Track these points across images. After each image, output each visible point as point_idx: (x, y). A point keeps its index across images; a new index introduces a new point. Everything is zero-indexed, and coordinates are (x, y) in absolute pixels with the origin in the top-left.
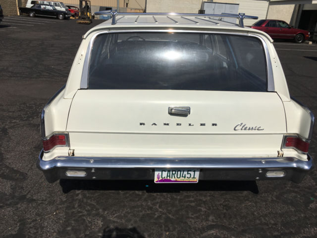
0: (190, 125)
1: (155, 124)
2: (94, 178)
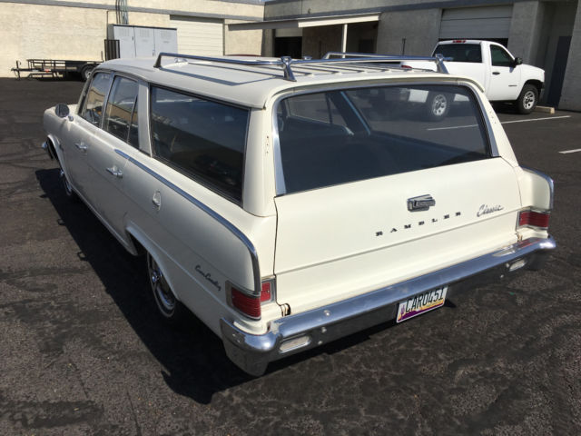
0: (433, 220)
1: (395, 230)
2: (320, 342)
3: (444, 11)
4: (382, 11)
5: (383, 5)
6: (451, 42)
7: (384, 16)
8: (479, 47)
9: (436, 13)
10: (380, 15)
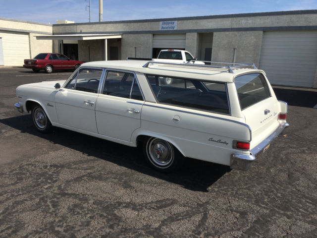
0: (268, 118)
1: (263, 121)
3: (154, 35)
4: (123, 33)
5: (123, 30)
6: (167, 50)
7: (124, 36)
8: (180, 53)
9: (151, 36)
10: (122, 35)
